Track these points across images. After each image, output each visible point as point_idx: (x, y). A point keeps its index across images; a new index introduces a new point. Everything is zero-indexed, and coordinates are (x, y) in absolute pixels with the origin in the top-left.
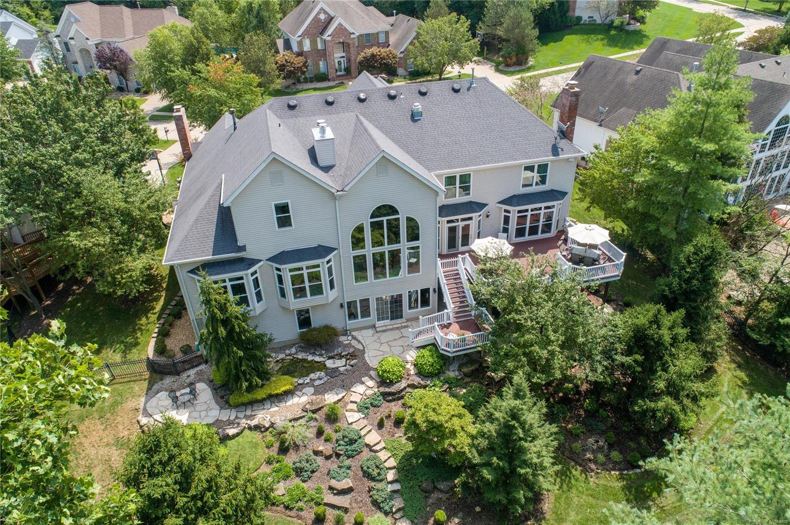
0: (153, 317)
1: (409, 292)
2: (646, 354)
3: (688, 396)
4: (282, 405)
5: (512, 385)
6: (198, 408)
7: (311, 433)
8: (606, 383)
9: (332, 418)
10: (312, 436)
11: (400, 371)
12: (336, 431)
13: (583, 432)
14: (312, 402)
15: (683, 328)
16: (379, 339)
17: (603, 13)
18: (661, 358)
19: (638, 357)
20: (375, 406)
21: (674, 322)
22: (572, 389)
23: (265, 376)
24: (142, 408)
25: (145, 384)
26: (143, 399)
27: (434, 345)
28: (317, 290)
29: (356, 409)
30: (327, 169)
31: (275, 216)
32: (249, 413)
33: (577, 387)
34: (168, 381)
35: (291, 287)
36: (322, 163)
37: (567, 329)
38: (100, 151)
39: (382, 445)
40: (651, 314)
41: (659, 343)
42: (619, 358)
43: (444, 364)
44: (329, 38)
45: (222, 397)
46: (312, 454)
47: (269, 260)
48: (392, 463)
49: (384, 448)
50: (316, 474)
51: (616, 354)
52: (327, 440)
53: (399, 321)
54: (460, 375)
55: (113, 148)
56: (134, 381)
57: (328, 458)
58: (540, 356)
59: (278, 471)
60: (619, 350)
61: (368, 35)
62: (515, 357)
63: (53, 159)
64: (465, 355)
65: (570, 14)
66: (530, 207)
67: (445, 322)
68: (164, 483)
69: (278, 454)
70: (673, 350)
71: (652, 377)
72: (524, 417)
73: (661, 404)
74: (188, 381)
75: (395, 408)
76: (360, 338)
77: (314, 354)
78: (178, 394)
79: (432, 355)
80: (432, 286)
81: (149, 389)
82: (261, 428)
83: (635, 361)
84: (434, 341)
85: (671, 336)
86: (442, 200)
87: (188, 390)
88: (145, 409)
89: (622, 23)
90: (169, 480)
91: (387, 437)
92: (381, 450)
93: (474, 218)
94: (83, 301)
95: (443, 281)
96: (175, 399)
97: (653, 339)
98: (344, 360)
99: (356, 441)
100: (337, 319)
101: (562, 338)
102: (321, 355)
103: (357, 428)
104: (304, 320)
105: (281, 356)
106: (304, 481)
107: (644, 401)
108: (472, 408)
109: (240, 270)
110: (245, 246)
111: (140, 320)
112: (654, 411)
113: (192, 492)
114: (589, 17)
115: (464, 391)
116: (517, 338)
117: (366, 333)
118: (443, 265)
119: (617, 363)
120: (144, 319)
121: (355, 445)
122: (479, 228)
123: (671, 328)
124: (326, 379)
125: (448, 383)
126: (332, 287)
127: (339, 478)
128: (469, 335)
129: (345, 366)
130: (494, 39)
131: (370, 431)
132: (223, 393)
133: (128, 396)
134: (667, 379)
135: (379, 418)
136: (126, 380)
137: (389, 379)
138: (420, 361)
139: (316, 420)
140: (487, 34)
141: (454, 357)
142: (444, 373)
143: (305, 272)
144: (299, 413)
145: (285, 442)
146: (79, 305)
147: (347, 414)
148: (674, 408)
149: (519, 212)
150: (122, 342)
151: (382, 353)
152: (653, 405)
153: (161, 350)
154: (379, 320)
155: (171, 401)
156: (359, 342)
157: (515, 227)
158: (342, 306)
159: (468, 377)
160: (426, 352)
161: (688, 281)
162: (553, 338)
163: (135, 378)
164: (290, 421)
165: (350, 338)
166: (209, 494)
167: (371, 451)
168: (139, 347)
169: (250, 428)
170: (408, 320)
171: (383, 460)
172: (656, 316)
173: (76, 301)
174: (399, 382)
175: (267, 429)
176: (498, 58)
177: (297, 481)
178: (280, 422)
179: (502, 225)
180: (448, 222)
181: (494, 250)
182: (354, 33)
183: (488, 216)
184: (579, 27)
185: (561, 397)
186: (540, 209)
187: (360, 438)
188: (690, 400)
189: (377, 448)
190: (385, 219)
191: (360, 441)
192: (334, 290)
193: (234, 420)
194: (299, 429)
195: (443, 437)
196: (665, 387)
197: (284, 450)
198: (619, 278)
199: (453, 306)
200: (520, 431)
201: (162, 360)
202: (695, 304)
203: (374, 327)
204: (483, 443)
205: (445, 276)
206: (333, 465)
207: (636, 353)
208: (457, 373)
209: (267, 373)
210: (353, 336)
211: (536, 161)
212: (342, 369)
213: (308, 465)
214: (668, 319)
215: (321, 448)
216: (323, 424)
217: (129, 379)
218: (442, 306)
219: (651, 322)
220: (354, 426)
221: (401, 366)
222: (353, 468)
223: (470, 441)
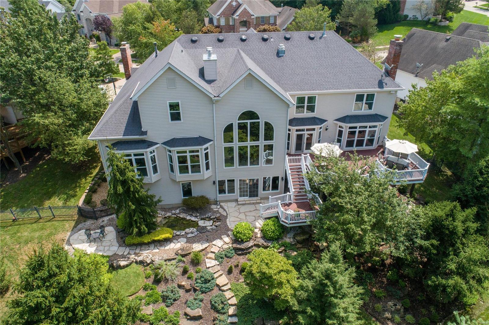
0: (89, 179)
1: (265, 178)
2: (441, 240)
3: (473, 278)
4: (162, 248)
5: (329, 252)
6: (104, 244)
7: (178, 272)
8: (407, 260)
9: (196, 262)
10: (178, 273)
11: (249, 234)
12: (197, 272)
13: (384, 296)
14: (183, 249)
15: (473, 222)
16: (239, 209)
17: (424, 12)
18: (453, 245)
19: (435, 242)
20: (228, 257)
21: (467, 216)
22: (378, 261)
23: (152, 227)
24: (67, 239)
25: (73, 223)
26: (69, 234)
27: (277, 217)
28: (196, 169)
29: (214, 257)
30: (210, 82)
31: (169, 111)
32: (137, 251)
33: (383, 260)
34: (89, 223)
35: (178, 165)
36: (207, 78)
37: (378, 214)
38: (66, 65)
39: (229, 286)
40: (448, 208)
41: (453, 233)
42: (419, 241)
43: (283, 232)
44: (237, 18)
45: (122, 238)
46: (176, 287)
47: (164, 143)
48: (234, 301)
49: (230, 289)
50: (177, 302)
51: (416, 238)
52: (189, 278)
53: (255, 198)
54: (294, 241)
55: (76, 64)
56: (67, 220)
57: (188, 291)
58: (354, 232)
59: (150, 296)
60: (419, 235)
61: (263, 17)
62: (336, 232)
64: (300, 227)
65: (400, 13)
66: (358, 125)
67: (287, 202)
68: (41, 295)
69: (153, 284)
70: (464, 240)
71: (445, 259)
72: (336, 278)
73: (451, 282)
74: (101, 224)
75: (242, 260)
76: (226, 208)
77: (191, 215)
78: (92, 232)
79: (274, 225)
80: (281, 175)
81: (75, 227)
82: (144, 263)
83: (432, 245)
84: (277, 215)
85: (464, 228)
86: (293, 113)
87: (99, 231)
88: (68, 240)
89: (436, 20)
90: (47, 294)
91: (233, 281)
92: (227, 290)
93: (316, 129)
94: (48, 165)
95: (289, 172)
96: (89, 235)
97: (448, 229)
98: (212, 221)
99: (209, 281)
100: (211, 193)
101: (374, 220)
102: (196, 217)
103: (212, 271)
104: (187, 191)
105: (169, 214)
106: (167, 306)
107: (437, 278)
108: (298, 267)
109: (141, 148)
110: (147, 132)
111: (81, 180)
112: (445, 287)
113: (65, 305)
114: (413, 16)
115: (295, 253)
116: (338, 217)
117: (230, 204)
118: (290, 161)
119: (416, 245)
120: (84, 180)
121: (208, 284)
122: (319, 137)
123: (464, 222)
124: (196, 233)
125: (284, 247)
126: (208, 168)
127: (193, 308)
128: (303, 212)
129: (211, 226)
130: (347, 26)
131: (221, 275)
132: (123, 235)
133: (60, 230)
134: (458, 262)
135: (229, 266)
136: (62, 219)
137: (241, 238)
138: (266, 228)
139: (184, 262)
140: (342, 22)
141: (291, 228)
142: (283, 239)
143: (188, 155)
144: (173, 256)
145: (158, 276)
146: (46, 166)
147: (207, 260)
148: (463, 286)
149: (350, 128)
150: (67, 194)
151: (240, 220)
152: (444, 282)
153: (88, 201)
154: (241, 196)
155: (86, 237)
156: (225, 210)
157: (346, 139)
158: (214, 183)
159: (300, 244)
160: (270, 222)
161: (479, 188)
162: (366, 219)
163: (68, 219)
164: (165, 261)
165: (219, 207)
166: (80, 308)
167: (220, 290)
168: (76, 198)
169: (136, 262)
170: (261, 199)
171: (228, 298)
172: (452, 211)
173: (44, 164)
174: (248, 241)
175: (148, 264)
176: (348, 38)
177: (163, 305)
178: (158, 260)
179: (337, 137)
180: (297, 131)
181: (327, 151)
182: (253, 15)
183: (326, 129)
184: (406, 22)
185: (369, 266)
186: (366, 127)
187: (213, 279)
188: (475, 282)
189: (224, 288)
190: (249, 121)
191: (212, 281)
192: (209, 171)
193: (126, 255)
194: (171, 268)
195: (272, 286)
196: (456, 268)
197: (157, 281)
198: (422, 182)
199: (293, 190)
200: (331, 289)
201: (88, 208)
202: (484, 207)
203: (237, 201)
204: (303, 295)
205: (291, 169)
206: (190, 297)
207: (432, 239)
208: (292, 240)
209: (154, 223)
210: (221, 205)
211: (366, 90)
212: (209, 228)
213: (172, 295)
214: (461, 215)
215: (183, 283)
216: (187, 266)
217: (64, 219)
218: (287, 189)
219: (447, 215)
220: (210, 270)
221: (251, 230)
222: (204, 301)
223: (292, 292)
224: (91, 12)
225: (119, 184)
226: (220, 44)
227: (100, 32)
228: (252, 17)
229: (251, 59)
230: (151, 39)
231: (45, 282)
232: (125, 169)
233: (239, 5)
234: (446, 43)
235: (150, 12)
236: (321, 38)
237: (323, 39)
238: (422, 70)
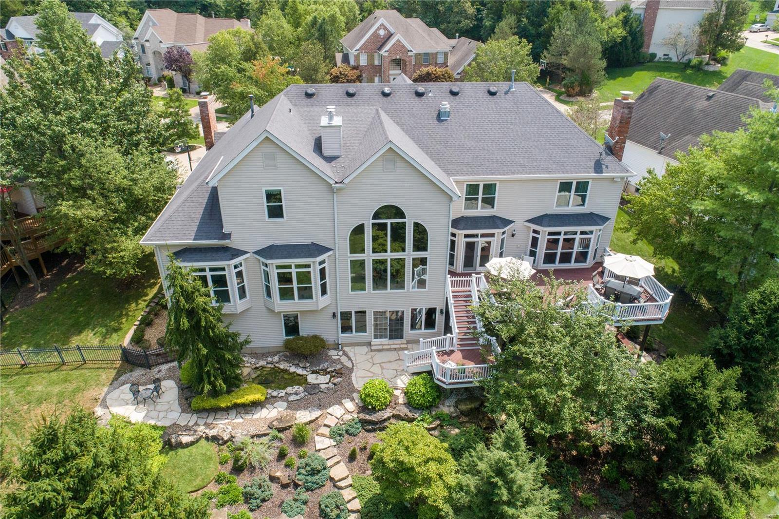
0: (142, 304)
1: (414, 310)
2: (684, 418)
3: (737, 480)
4: (248, 417)
5: (503, 432)
6: (159, 407)
7: (271, 455)
8: (630, 447)
9: (299, 441)
10: (271, 458)
11: (385, 398)
12: (300, 457)
13: (596, 505)
14: (281, 419)
15: (737, 391)
16: (372, 358)
17: (680, 49)
18: (703, 426)
19: (673, 420)
20: (350, 435)
21: (726, 381)
22: (588, 448)
23: (233, 383)
24: (102, 398)
25: (113, 373)
26: (105, 389)
27: (430, 373)
28: (306, 293)
29: (328, 434)
30: (329, 159)
31: (265, 204)
32: (209, 421)
33: (596, 447)
34: (138, 373)
35: (277, 286)
36: (326, 152)
37: (586, 373)
38: (114, 127)
39: (349, 481)
40: (695, 368)
41: (703, 406)
42: (648, 419)
43: (438, 397)
44: (386, 54)
45: (187, 399)
46: (267, 479)
47: (256, 253)
48: (356, 505)
49: (351, 485)
50: (266, 503)
51: (645, 413)
52: (287, 466)
53: (398, 341)
54: (456, 412)
55: (129, 126)
56: (104, 368)
57: (284, 486)
58: (546, 401)
59: (226, 493)
60: (650, 409)
61: (426, 54)
62: (518, 399)
63: (57, 126)
64: (466, 389)
65: (643, 50)
66: (563, 229)
67: (447, 348)
68: (50, 488)
69: (231, 473)
70: (722, 417)
71: (690, 448)
72: (512, 475)
73: (697, 486)
74: (157, 376)
75: (373, 440)
76: (351, 355)
77: (297, 365)
78: (141, 388)
79: (425, 384)
80: (439, 306)
81: (116, 379)
82: (219, 440)
83: (670, 425)
84: (430, 369)
85: (719, 399)
86: (460, 209)
87: (152, 386)
88: (104, 400)
89: (701, 63)
90: (59, 485)
91: (357, 473)
92: (346, 487)
93: (496, 235)
94: (81, 280)
95: (451, 301)
96: (136, 393)
97: (695, 400)
98: (328, 376)
99: (319, 472)
100: (330, 331)
101: (578, 383)
102: (305, 368)
103: (324, 456)
104: (292, 327)
105: (262, 363)
106: (252, 510)
107: (676, 478)
108: (457, 453)
109: (222, 260)
110: (230, 234)
111: (130, 304)
112: (688, 493)
113: (87, 504)
114: (665, 55)
115: (457, 431)
116: (522, 375)
117: (358, 349)
118: (453, 284)
119: (645, 424)
120: (134, 305)
121: (317, 477)
122: (502, 247)
123: (720, 390)
124: (303, 395)
125: (440, 420)
126: (324, 292)
127: (290, 513)
128: (471, 366)
129: (327, 383)
130: (558, 69)
131: (338, 462)
132: (189, 394)
133: (92, 383)
134: (710, 454)
135: (352, 448)
136: (96, 366)
137: (372, 405)
138: (412, 389)
139: (281, 440)
140: (551, 63)
141: (452, 390)
142: (438, 407)
143: (294, 271)
144: (264, 429)
145: (239, 461)
146: (77, 282)
147: (317, 438)
148: (715, 492)
149: (550, 234)
150: (106, 326)
151: (372, 375)
152: (687, 484)
153: (138, 339)
154: (376, 337)
155: (132, 395)
156: (350, 359)
157: (544, 251)
158: (334, 315)
159: (466, 416)
160: (419, 380)
161: (749, 335)
162: (565, 381)
163: (105, 366)
164: (252, 437)
165: (341, 353)
166: (111, 509)
167: (335, 486)
168: (120, 333)
169: (207, 438)
170: (408, 342)
171: (346, 500)
172: (702, 371)
173: (74, 278)
174: (382, 410)
175: (225, 442)
176: (560, 88)
177: (244, 508)
178: (240, 437)
179: (529, 248)
180: (466, 236)
181: (509, 270)
182: (411, 51)
183: (513, 235)
184: (653, 64)
185: (573, 456)
186: (576, 233)
187: (325, 469)
188: (739, 486)
189: (342, 484)
190: (389, 222)
191: (323, 472)
192: (325, 296)
193: (192, 426)
194: (259, 448)
195: (414, 483)
196: (706, 464)
197: (238, 470)
198: (661, 322)
199: (457, 331)
200: (504, 492)
201: (137, 349)
202: (757, 365)
203: (369, 344)
204: (463, 499)
205: (454, 297)
206: (288, 496)
207: (671, 415)
208: (452, 409)
209: (237, 378)
210: (344, 351)
211: (574, 177)
212: (323, 386)
213: (259, 492)
214: (717, 378)
215: (278, 474)
216: (285, 447)
217: (99, 366)
218: (448, 329)
219: (695, 378)
220: (321, 454)
221: (388, 391)
222: (309, 504)
223: (446, 494)
224: (161, 42)
225: (184, 315)
226: (349, 99)
227: (174, 73)
228: (410, 54)
229: (398, 124)
230: (250, 86)
231: (58, 468)
232: (193, 293)
233: (390, 36)
234: (706, 103)
235: (251, 44)
236: (506, 93)
237: (509, 95)
238: (669, 144)
